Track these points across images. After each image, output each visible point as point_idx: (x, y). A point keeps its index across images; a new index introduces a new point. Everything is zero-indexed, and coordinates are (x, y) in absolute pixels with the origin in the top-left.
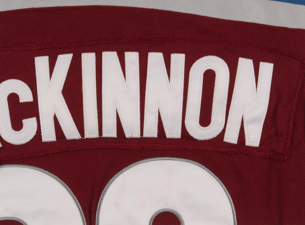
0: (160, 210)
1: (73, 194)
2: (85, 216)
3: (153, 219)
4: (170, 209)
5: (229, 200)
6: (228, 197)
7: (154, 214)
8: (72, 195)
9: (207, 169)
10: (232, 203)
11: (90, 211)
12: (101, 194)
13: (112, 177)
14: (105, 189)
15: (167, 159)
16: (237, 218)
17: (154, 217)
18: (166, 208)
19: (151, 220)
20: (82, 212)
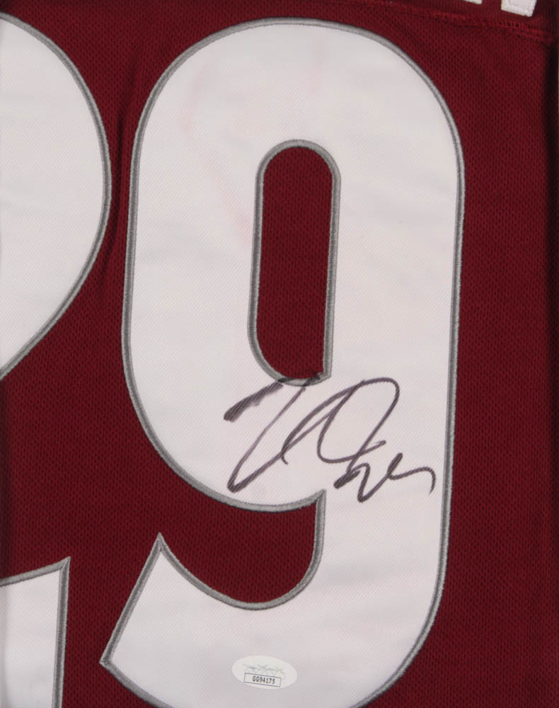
0: (286, 142)
1: (84, 84)
2: (107, 138)
3: (268, 161)
4: (309, 142)
5: (453, 133)
6: (450, 126)
7: (274, 149)
8: (82, 85)
9: (404, 56)
10: (458, 141)
11: (120, 128)
12: (150, 91)
13: (179, 54)
14: (161, 78)
15: (314, 25)
16: (466, 177)
17: (271, 158)
18: (302, 139)
19: (262, 164)
20: (102, 128)
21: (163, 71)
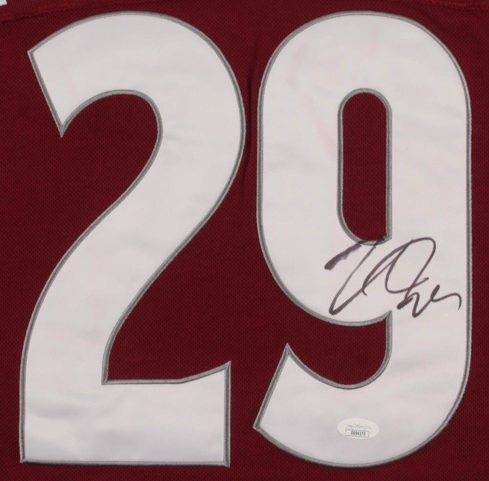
0: (356, 90)
1: (225, 60)
2: (241, 93)
3: (345, 102)
4: (371, 90)
5: (462, 79)
6: (460, 75)
7: (348, 95)
8: (224, 60)
9: (429, 32)
10: (466, 84)
12: (267, 62)
13: (285, 37)
14: (274, 54)
15: (370, 15)
16: (471, 107)
17: (347, 101)
18: (366, 88)
19: (341, 105)
20: (238, 87)
21: (275, 49)
